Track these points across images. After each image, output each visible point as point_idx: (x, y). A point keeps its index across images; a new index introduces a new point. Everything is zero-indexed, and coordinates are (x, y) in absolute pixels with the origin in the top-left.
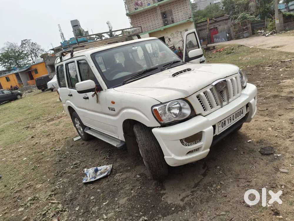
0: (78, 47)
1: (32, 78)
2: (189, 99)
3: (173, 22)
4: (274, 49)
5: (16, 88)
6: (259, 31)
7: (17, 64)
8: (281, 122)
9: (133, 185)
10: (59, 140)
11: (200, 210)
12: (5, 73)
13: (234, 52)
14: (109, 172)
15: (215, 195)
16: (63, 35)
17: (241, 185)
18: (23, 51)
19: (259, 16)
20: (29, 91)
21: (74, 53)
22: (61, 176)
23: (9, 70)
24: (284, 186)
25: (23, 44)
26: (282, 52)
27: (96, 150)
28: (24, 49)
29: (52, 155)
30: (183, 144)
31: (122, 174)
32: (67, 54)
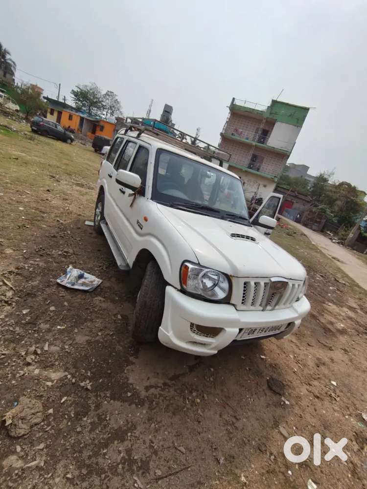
0: (150, 131)
1: (94, 132)
2: (234, 281)
3: (258, 170)
4: (333, 260)
5: (72, 131)
6: (329, 232)
7: (90, 110)
8: (307, 355)
9: (107, 325)
10: (71, 213)
11: (159, 419)
12: (72, 110)
13: (294, 237)
14: (92, 288)
15: (188, 409)
16: (150, 112)
17: (225, 417)
18: (102, 101)
19: (337, 218)
20: (83, 142)
21: (143, 134)
22: (41, 255)
23: (78, 110)
24: (275, 457)
25: (107, 94)
26: (339, 269)
27: (99, 250)
28: (104, 100)
29: (52, 223)
30: (191, 329)
31: (104, 300)
32: (136, 130)
